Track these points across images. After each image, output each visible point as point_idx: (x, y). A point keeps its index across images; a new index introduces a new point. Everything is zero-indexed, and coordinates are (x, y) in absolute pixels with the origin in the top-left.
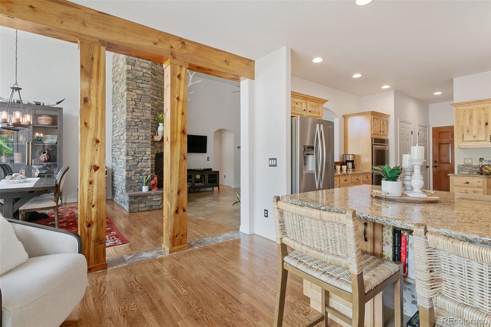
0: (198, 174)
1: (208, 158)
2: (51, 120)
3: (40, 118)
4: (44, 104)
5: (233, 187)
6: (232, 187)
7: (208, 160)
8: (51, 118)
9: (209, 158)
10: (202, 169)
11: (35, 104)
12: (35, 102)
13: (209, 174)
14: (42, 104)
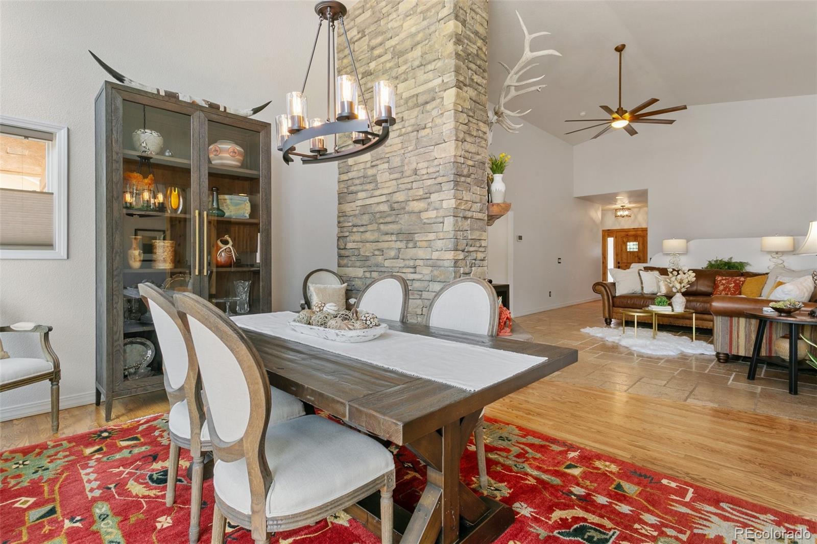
2: (240, 154)
3: (219, 146)
4: (228, 111)
8: (242, 150)
11: (207, 106)
12: (208, 102)
14: (222, 109)
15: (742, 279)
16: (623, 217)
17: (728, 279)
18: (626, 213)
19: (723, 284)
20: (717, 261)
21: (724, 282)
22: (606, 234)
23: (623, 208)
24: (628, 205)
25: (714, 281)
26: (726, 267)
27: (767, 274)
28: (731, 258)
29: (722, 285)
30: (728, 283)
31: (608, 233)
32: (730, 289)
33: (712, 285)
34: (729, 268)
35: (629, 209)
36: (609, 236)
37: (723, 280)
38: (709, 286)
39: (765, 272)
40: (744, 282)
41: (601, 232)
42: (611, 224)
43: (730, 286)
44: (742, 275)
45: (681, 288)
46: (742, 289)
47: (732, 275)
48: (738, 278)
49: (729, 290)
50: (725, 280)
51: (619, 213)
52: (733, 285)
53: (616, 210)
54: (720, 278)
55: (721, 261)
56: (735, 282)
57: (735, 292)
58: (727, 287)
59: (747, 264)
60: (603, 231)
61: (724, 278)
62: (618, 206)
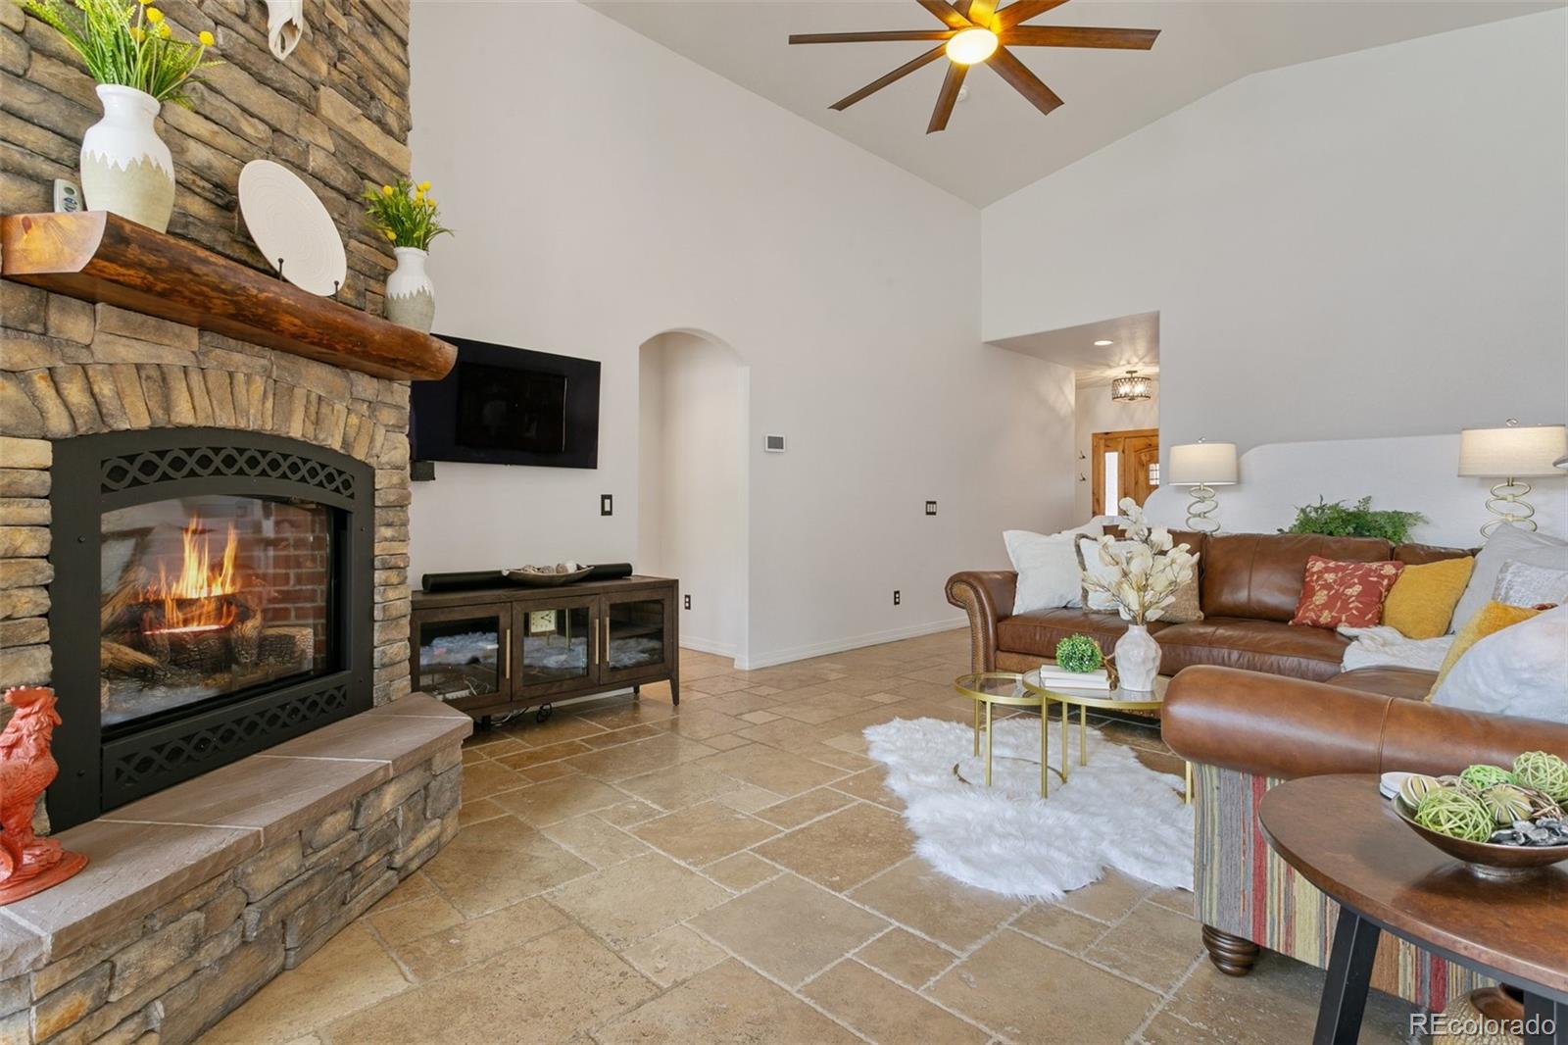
0: (542, 606)
1: (604, 497)
5: (744, 663)
6: (737, 665)
7: (604, 513)
9: (610, 497)
10: (571, 569)
13: (618, 599)
15: (1389, 569)
16: (1132, 398)
17: (1343, 569)
18: (1140, 388)
19: (1328, 587)
20: (1322, 508)
21: (1330, 577)
22: (1102, 442)
23: (1132, 378)
24: (1144, 370)
25: (1302, 574)
26: (1350, 529)
27: (1474, 553)
28: (1367, 500)
29: (1323, 587)
30: (1342, 582)
31: (1106, 441)
32: (1346, 601)
33: (1297, 586)
34: (1359, 531)
35: (1146, 379)
36: (1108, 448)
37: (1327, 570)
38: (1284, 591)
39: (1466, 548)
40: (1393, 580)
41: (1090, 439)
42: (1111, 418)
43: (1349, 591)
44: (1392, 555)
45: (1145, 608)
46: (1388, 603)
47: (1358, 555)
48: (1375, 565)
49: (1345, 608)
50: (1335, 570)
51: (1124, 389)
52: (1358, 588)
53: (1117, 381)
54: (1319, 565)
55: (1335, 507)
56: (1363, 580)
57: (1362, 613)
58: (1338, 596)
59: (1416, 517)
60: (1094, 435)
61: (1332, 564)
62: (1119, 372)
